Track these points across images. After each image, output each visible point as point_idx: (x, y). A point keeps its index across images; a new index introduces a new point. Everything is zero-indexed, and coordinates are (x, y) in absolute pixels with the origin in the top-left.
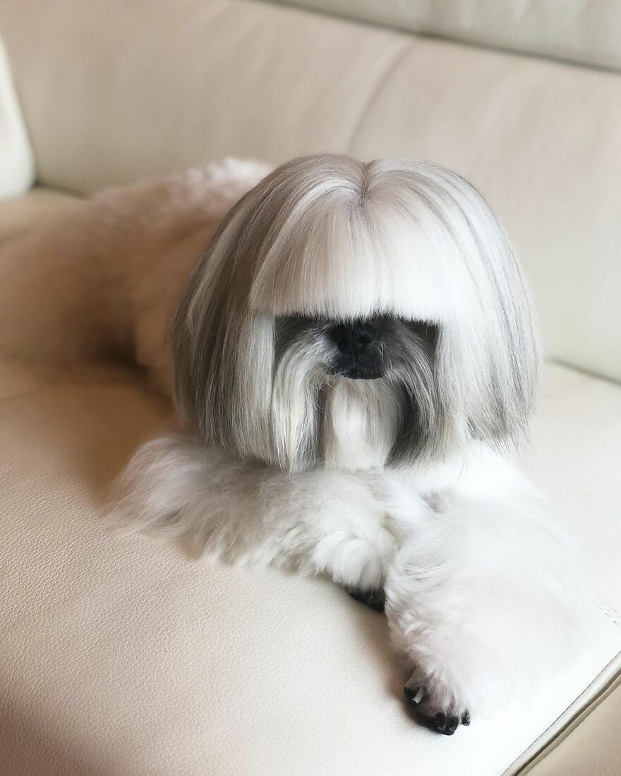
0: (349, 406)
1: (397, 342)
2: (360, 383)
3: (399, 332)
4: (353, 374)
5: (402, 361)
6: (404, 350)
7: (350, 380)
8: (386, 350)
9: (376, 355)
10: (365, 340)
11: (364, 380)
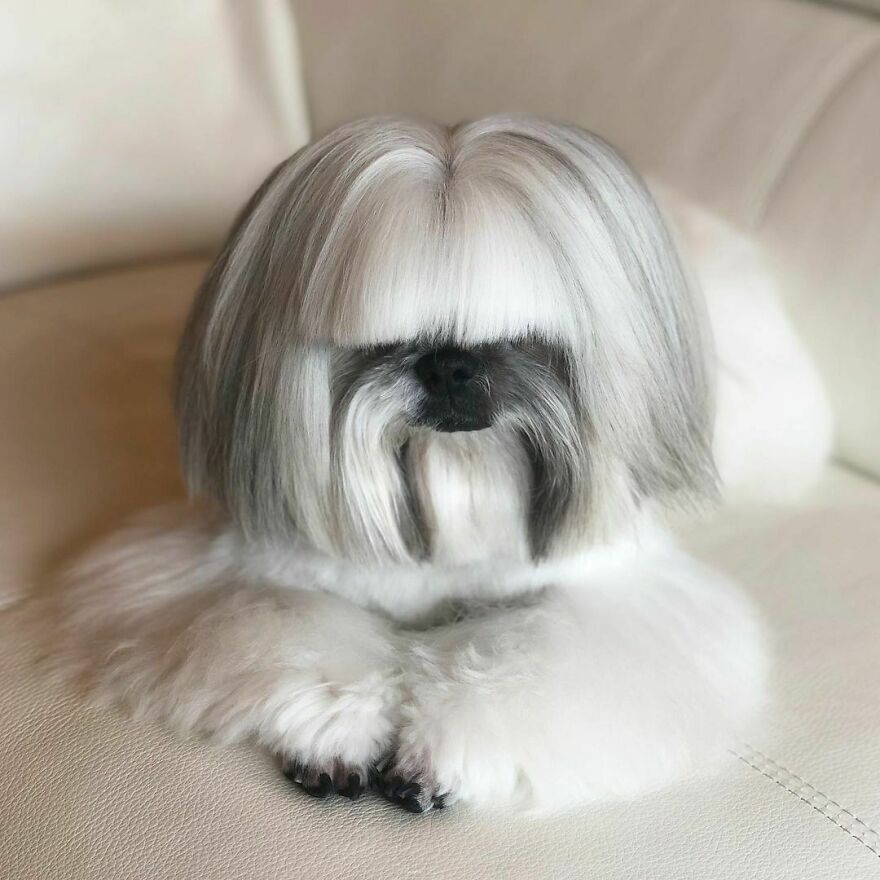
0: (448, 470)
1: (508, 374)
2: (459, 436)
3: (510, 361)
4: (448, 426)
5: (519, 400)
6: (521, 385)
7: (445, 435)
8: (495, 388)
9: (480, 394)
10: (461, 375)
11: (464, 433)
